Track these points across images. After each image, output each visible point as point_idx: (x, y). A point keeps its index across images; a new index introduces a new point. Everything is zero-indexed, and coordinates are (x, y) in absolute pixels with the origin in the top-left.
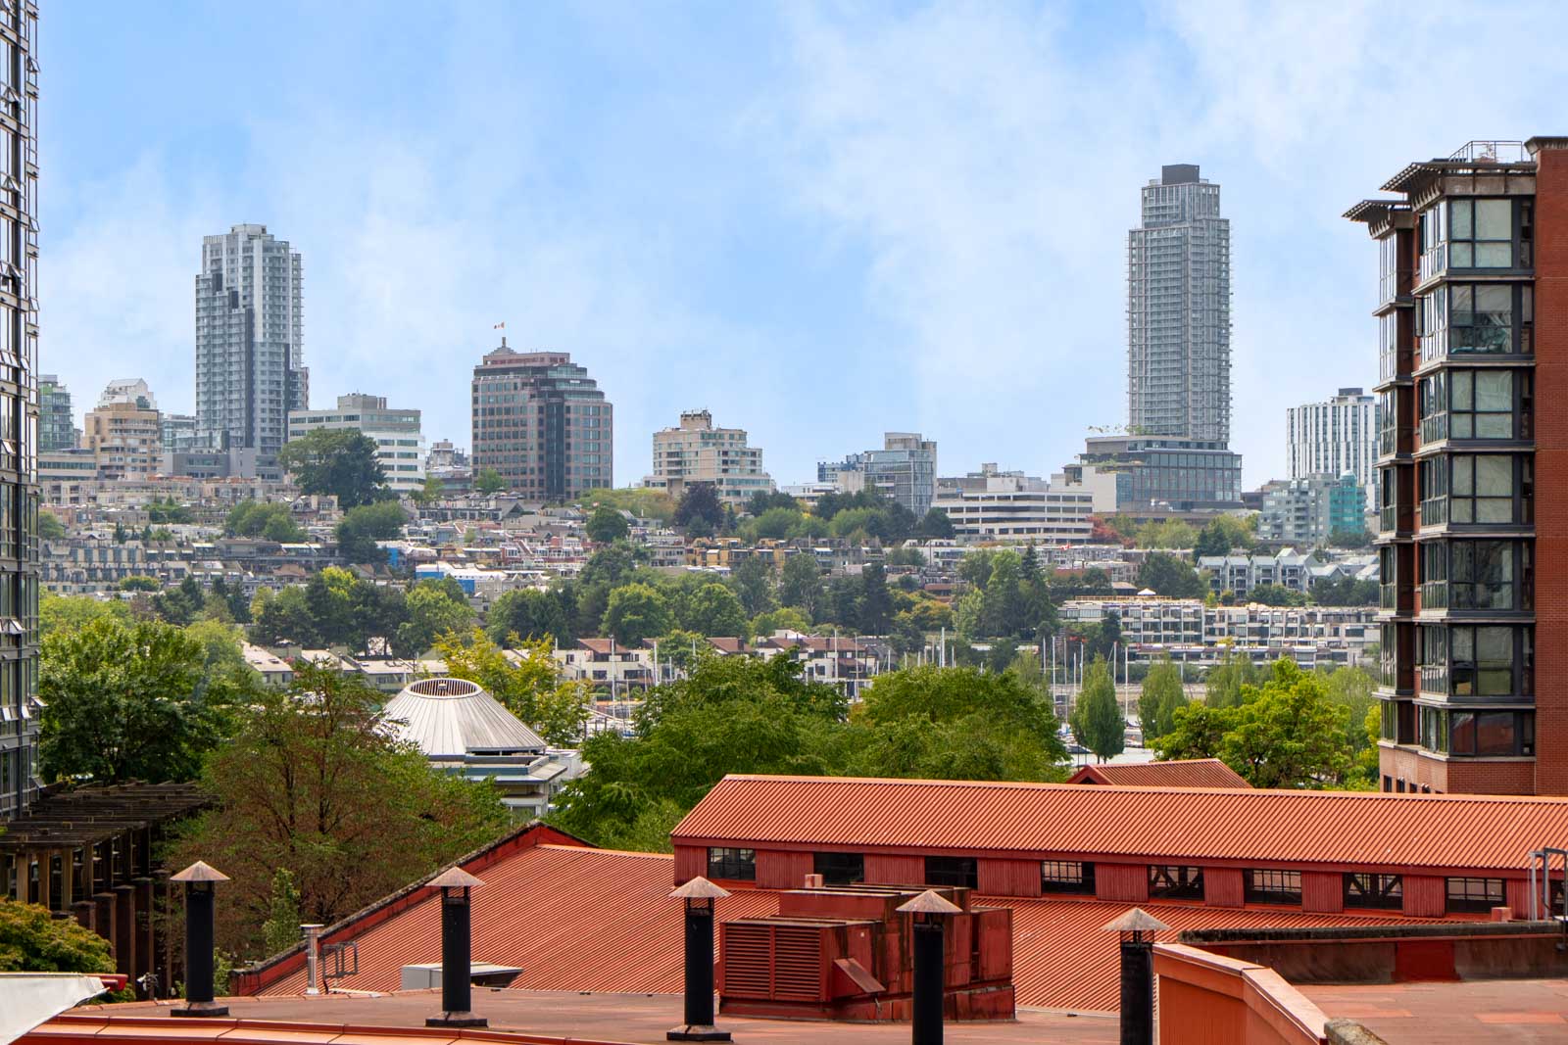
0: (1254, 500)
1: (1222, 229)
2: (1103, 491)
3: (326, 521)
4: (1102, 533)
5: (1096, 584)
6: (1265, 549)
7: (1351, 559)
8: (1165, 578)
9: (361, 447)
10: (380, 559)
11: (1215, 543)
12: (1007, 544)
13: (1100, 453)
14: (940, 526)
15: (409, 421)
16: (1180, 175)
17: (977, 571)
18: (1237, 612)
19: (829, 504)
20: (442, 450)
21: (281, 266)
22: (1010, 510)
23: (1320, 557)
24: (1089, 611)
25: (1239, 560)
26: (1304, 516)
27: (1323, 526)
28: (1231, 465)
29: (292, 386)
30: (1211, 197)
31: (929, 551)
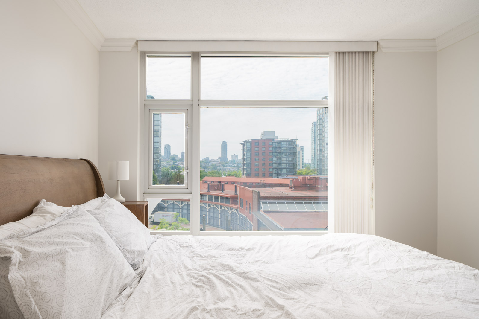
0: (229, 161)
1: (227, 144)
2: (219, 161)
3: (172, 162)
4: (219, 163)
5: (219, 166)
6: (229, 164)
7: (235, 165)
8: (224, 166)
9: (174, 158)
10: (175, 164)
11: (226, 164)
12: (214, 164)
13: (219, 158)
14: (210, 163)
15: (177, 156)
16: (224, 141)
17: (212, 165)
18: (228, 168)
19: (203, 161)
20: (179, 158)
21: (169, 146)
22: (214, 162)
23: (233, 165)
24: (219, 168)
25: (228, 165)
26: (232, 162)
27: (233, 163)
28: (227, 159)
29: (170, 154)
30: (226, 143)
31: (209, 164)
